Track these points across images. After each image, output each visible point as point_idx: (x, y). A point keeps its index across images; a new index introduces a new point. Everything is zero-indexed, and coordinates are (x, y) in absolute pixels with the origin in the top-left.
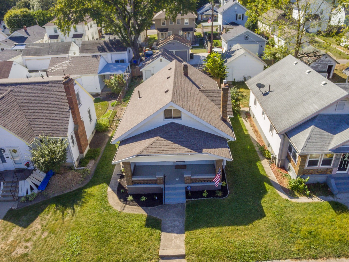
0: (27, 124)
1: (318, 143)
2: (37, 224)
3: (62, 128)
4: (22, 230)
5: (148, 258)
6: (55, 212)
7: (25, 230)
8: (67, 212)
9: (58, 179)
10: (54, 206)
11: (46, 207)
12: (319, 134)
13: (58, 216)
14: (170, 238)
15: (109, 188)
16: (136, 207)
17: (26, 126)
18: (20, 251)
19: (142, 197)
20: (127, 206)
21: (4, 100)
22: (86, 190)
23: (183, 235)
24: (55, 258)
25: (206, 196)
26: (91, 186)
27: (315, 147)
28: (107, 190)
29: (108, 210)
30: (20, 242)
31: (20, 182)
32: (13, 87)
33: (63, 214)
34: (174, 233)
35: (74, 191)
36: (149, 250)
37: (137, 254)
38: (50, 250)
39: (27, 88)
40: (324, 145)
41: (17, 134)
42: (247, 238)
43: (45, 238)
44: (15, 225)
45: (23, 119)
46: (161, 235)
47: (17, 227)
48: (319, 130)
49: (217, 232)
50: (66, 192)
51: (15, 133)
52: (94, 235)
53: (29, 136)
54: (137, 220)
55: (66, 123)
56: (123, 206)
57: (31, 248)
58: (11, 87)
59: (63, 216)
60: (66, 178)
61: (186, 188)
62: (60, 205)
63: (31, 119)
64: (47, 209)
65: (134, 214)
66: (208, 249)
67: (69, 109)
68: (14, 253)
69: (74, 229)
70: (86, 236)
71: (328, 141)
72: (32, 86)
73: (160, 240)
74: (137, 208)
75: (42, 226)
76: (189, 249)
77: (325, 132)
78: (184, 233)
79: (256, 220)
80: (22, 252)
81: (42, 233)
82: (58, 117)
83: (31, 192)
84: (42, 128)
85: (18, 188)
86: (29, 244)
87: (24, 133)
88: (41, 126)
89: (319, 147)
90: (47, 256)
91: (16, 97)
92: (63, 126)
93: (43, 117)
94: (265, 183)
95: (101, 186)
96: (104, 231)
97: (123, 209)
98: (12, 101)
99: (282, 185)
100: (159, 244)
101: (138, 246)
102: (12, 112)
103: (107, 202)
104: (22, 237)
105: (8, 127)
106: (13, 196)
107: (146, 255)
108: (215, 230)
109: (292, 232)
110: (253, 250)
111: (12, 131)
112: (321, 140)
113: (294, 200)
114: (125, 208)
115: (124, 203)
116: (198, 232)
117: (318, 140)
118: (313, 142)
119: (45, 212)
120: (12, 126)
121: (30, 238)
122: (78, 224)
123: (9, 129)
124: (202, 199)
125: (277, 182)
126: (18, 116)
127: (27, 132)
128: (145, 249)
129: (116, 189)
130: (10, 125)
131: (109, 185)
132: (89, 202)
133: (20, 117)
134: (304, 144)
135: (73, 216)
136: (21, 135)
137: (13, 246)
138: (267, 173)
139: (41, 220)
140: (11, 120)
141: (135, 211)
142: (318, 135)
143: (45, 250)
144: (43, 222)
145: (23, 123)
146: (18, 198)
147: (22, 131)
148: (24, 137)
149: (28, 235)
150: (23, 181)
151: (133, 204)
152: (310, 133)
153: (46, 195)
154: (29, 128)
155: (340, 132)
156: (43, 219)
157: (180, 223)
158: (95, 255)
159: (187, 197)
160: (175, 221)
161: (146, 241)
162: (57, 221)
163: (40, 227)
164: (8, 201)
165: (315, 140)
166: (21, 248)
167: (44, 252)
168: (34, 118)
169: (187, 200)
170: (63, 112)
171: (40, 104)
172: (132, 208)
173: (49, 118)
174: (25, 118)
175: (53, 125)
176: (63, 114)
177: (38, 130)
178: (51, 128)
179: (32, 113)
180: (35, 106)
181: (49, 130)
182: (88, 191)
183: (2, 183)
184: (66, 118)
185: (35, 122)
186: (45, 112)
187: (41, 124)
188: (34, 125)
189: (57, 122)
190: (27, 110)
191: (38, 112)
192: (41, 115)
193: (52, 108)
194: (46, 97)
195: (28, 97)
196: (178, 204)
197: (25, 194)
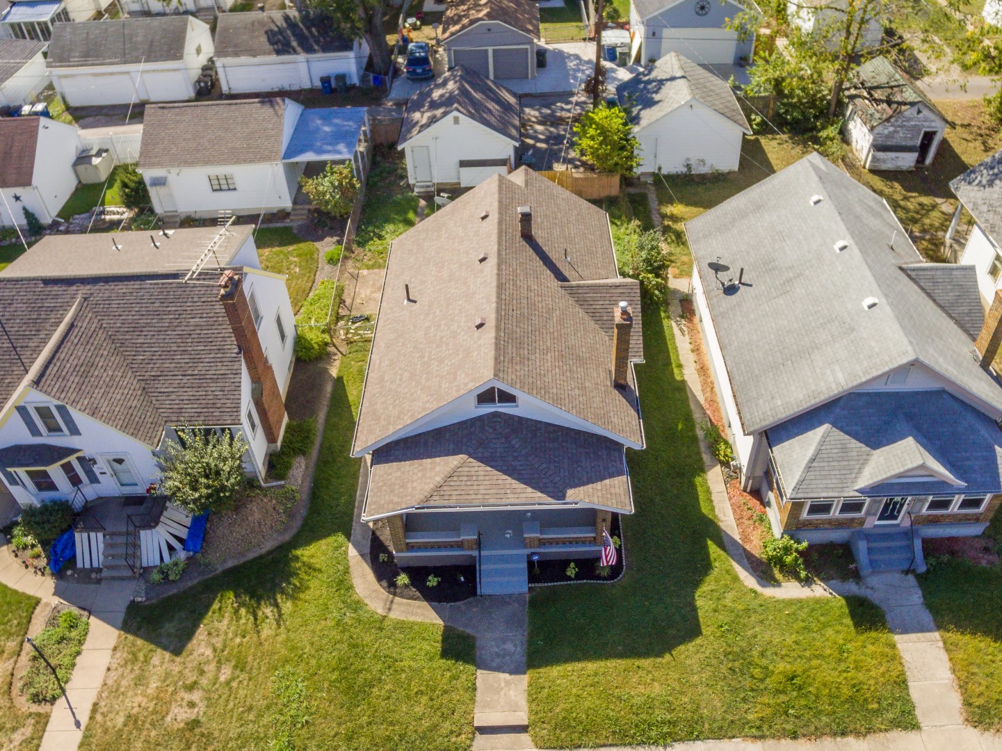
0: (139, 392)
1: (832, 473)
2: (201, 645)
3: (226, 401)
4: (173, 661)
5: (452, 732)
6: (236, 611)
7: (178, 659)
8: (263, 613)
9: (230, 524)
10: (231, 595)
11: (214, 599)
12: (839, 446)
13: (244, 624)
14: (496, 685)
15: (350, 546)
16: (417, 603)
17: (138, 397)
18: (179, 715)
19: (430, 578)
20: (397, 599)
21: (75, 334)
22: (299, 552)
23: (523, 676)
24: (257, 731)
25: (573, 576)
26: (308, 542)
27: (824, 482)
28: (346, 553)
29: (355, 611)
30: (175, 692)
31: (143, 533)
32: (89, 287)
33: (256, 619)
34: (504, 672)
35: (269, 553)
36: (453, 714)
37: (427, 724)
38: (243, 712)
39: (124, 291)
40: (847, 476)
41: (123, 428)
42: (657, 689)
43: (228, 683)
44: (152, 647)
45: (127, 379)
46: (476, 678)
47: (159, 651)
48: (839, 438)
49: (596, 674)
50: (251, 556)
51: (119, 427)
52: (334, 677)
53: (149, 425)
54: (424, 639)
55: (233, 388)
56: (386, 600)
57: (202, 707)
58: (82, 287)
59: (256, 625)
60: (247, 520)
61: (529, 556)
62: (245, 594)
63: (145, 378)
64: (216, 606)
65: (414, 623)
66: (574, 715)
67: (236, 351)
68: (168, 719)
69: (287, 661)
70: (316, 678)
71: (858, 467)
72: (137, 284)
73: (475, 689)
74: (419, 607)
75: (215, 650)
76: (537, 713)
77: (854, 441)
78: (524, 673)
79: (681, 643)
80: (186, 715)
81: (219, 669)
82: (213, 372)
83: (170, 555)
84: (178, 402)
85: (140, 546)
86: (196, 696)
87: (137, 419)
88: (173, 397)
89: (833, 481)
90: (241, 726)
91: (99, 318)
92: (228, 397)
93: (176, 373)
94: (709, 542)
95: (331, 539)
96: (353, 667)
97: (390, 609)
98: (92, 329)
99: (747, 547)
100: (473, 700)
101: (430, 703)
102: (100, 364)
103: (351, 588)
104: (176, 679)
105: (101, 414)
106: (132, 567)
107: (447, 726)
108: (591, 666)
109: (752, 677)
110: (669, 717)
111: (111, 422)
112: (840, 464)
113: (769, 592)
114: (394, 606)
115: (389, 592)
116: (555, 671)
117: (833, 464)
118: (822, 468)
119: (214, 613)
120: (108, 410)
121: (195, 683)
122: (293, 648)
123: (103, 418)
124: (565, 583)
125: (737, 537)
126: (116, 373)
127: (143, 417)
128: (445, 711)
129: (367, 550)
130: (104, 407)
131: (349, 540)
132: (308, 588)
133: (120, 374)
134: (800, 473)
135: (279, 626)
136: (132, 430)
137: (162, 702)
138: (717, 512)
139: (209, 634)
140: (103, 390)
141: (417, 614)
142: (836, 451)
143: (232, 710)
144: (214, 641)
145: (130, 392)
146: (142, 571)
147: (133, 417)
148: (140, 433)
149: (189, 674)
150: (148, 532)
151: (411, 594)
152: (819, 443)
153: (206, 565)
154: (145, 403)
155: (888, 444)
156: (213, 630)
157: (515, 645)
158: (339, 724)
159: (532, 578)
160: (504, 640)
161: (445, 692)
162: (244, 637)
163: (209, 652)
164: (122, 579)
165: (826, 464)
166: (181, 706)
167: (232, 717)
168: (153, 374)
169: (530, 585)
170: (224, 360)
171: (163, 337)
172: (409, 605)
173: (192, 375)
174: (130, 373)
175: (204, 393)
176: (225, 364)
177: (168, 406)
178: (198, 402)
179: (146, 361)
180: (152, 341)
181: (195, 406)
182: (302, 555)
183: (100, 535)
184: (232, 376)
185: (159, 386)
186: (179, 357)
187: (175, 390)
188: (155, 394)
189: (212, 385)
190: (133, 353)
191: (162, 357)
192: (172, 365)
193: (196, 348)
194: (177, 316)
195: (130, 317)
196: (510, 596)
197: (158, 562)
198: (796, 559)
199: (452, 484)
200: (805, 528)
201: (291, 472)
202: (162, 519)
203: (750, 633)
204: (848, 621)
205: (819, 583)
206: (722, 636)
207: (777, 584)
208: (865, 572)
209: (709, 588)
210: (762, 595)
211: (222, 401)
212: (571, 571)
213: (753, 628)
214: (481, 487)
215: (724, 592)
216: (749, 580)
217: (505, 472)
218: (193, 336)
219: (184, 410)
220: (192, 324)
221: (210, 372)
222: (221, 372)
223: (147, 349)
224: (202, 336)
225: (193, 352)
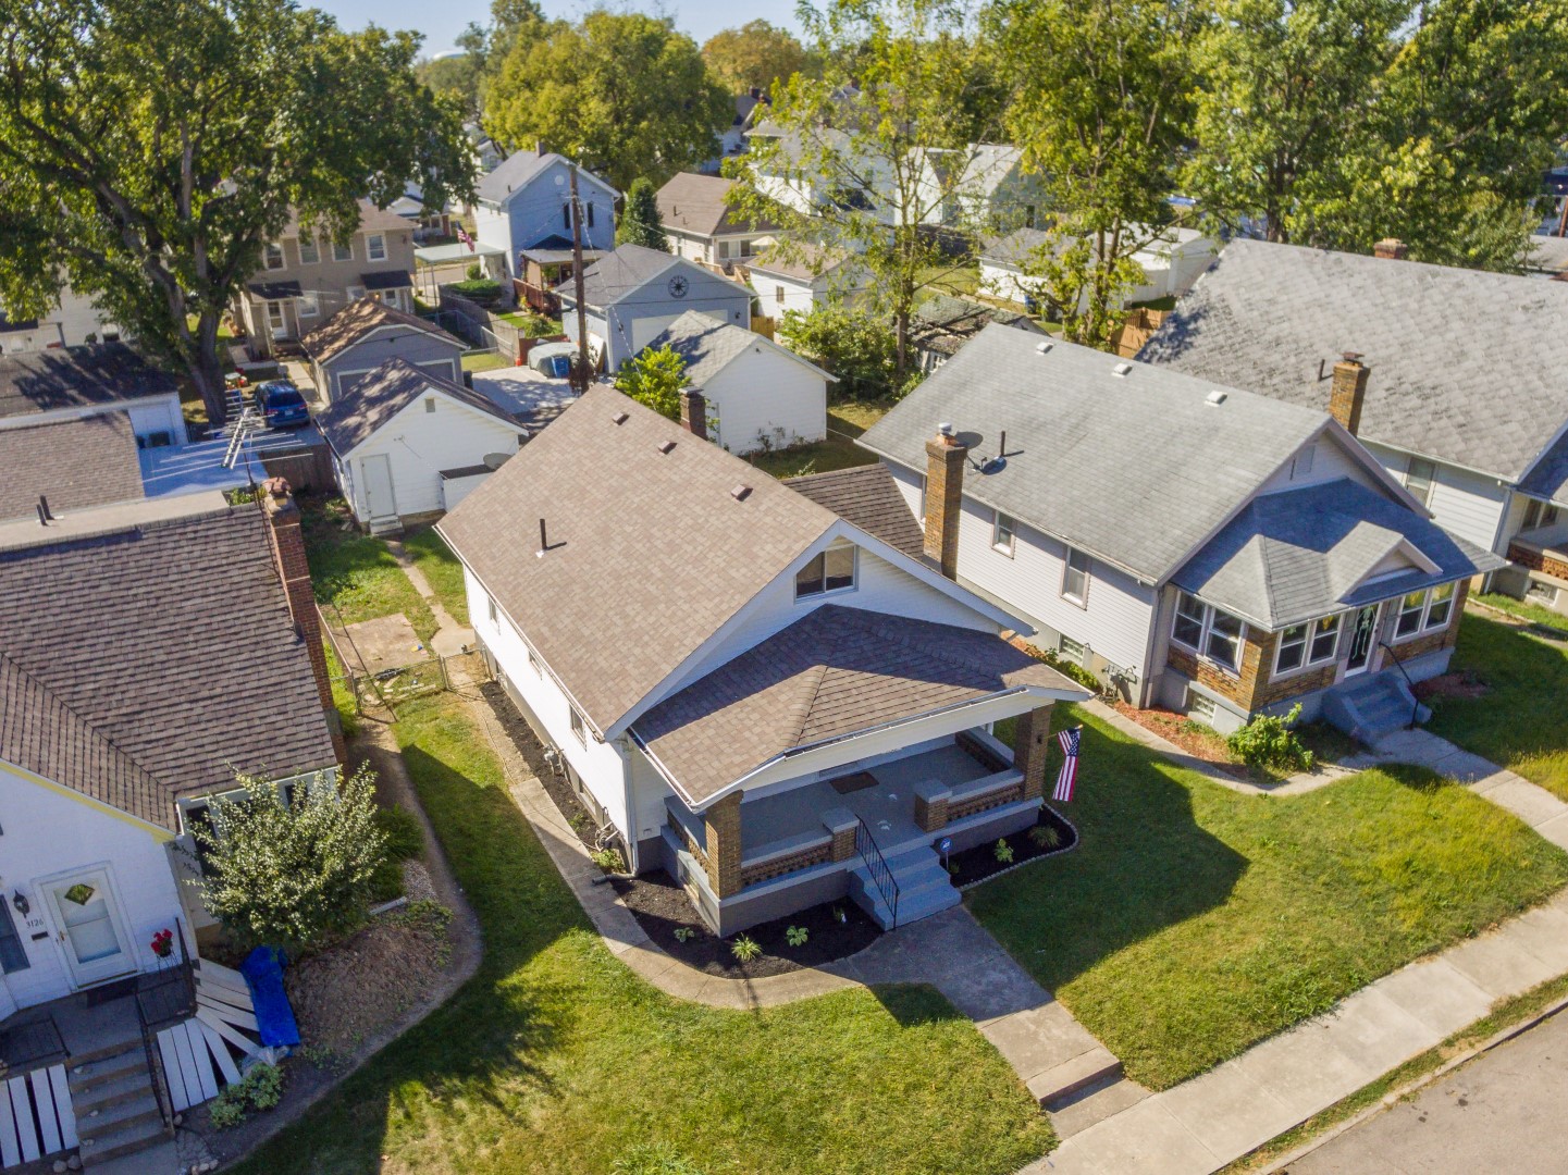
0: (104, 746)
1: (1300, 587)
3: (294, 730)
5: (1011, 1125)
6: (448, 1109)
8: (508, 1091)
10: (417, 1086)
11: (385, 1106)
12: (1287, 556)
13: (480, 1121)
14: (1022, 1031)
15: (607, 940)
16: (795, 974)
17: (105, 754)
19: (791, 931)
20: (755, 981)
22: (513, 981)
23: (1051, 1004)
25: (1011, 858)
26: (521, 961)
27: (1297, 599)
28: (607, 951)
29: (694, 1020)
31: (163, 1036)
33: (499, 1104)
34: (1018, 1010)
36: (991, 1096)
40: (1318, 588)
45: (72, 726)
46: (982, 1034)
48: (1280, 547)
49: (1161, 955)
50: (413, 1019)
52: (736, 1127)
53: (146, 798)
55: (304, 704)
56: (739, 987)
59: (508, 1114)
60: (382, 956)
61: (937, 845)
62: (449, 1077)
63: (109, 721)
64: (395, 1114)
65: (816, 1000)
67: (293, 638)
69: (621, 1140)
71: (1321, 575)
72: (53, 560)
73: (995, 1049)
74: (802, 978)
76: (1120, 1041)
78: (1052, 999)
82: (255, 684)
83: (239, 1066)
84: (192, 751)
87: (122, 787)
88: (180, 744)
89: (1307, 597)
92: (297, 721)
93: (176, 700)
94: (1157, 766)
96: (760, 1099)
97: (755, 998)
99: (1208, 758)
103: (657, 993)
105: (52, 772)
106: (156, 1116)
109: (1361, 883)
112: (1301, 575)
114: (759, 991)
115: (735, 977)
116: (1098, 974)
117: (1293, 577)
118: (1285, 585)
119: (399, 1127)
120: (62, 767)
122: (619, 1116)
124: (1004, 871)
125: (1183, 752)
126: (47, 716)
127: (130, 785)
128: (974, 1097)
129: (645, 937)
130: (53, 763)
131: (598, 935)
132: (574, 1020)
133: (55, 718)
135: (558, 1096)
136: (122, 803)
138: (1130, 735)
139: (415, 1164)
140: (37, 737)
141: (806, 989)
142: (1287, 562)
145: (88, 746)
146: (179, 1119)
147: (113, 783)
148: (139, 808)
150: (178, 1030)
151: (774, 964)
153: (329, 1061)
154: (122, 765)
155: (1338, 540)
156: (417, 1155)
157: (1004, 972)
160: (981, 971)
161: (953, 1070)
162: (494, 1141)
165: (1286, 579)
168: (124, 711)
169: (960, 889)
170: (271, 658)
171: (132, 642)
172: (780, 981)
173: (211, 698)
174: (72, 721)
175: (245, 724)
176: (275, 665)
177: (173, 764)
178: (237, 742)
179: (104, 691)
180: (108, 653)
181: (234, 750)
183: (58, 1072)
184: (297, 683)
185: (142, 731)
186: (175, 671)
187: (179, 731)
188: (140, 747)
189: (256, 707)
190: (71, 682)
191: (138, 678)
192: (162, 688)
193: (207, 650)
194: (153, 602)
195: (50, 619)
196: (938, 915)
197: (211, 1088)
198: (1290, 739)
199: (825, 707)
202: (199, 999)
203: (1307, 838)
204: (1405, 788)
205: (1332, 766)
206: (1278, 854)
207: (1284, 782)
209: (1207, 811)
210: (1277, 797)
211: (287, 731)
212: (1005, 853)
213: (1305, 833)
214: (873, 701)
215: (1231, 809)
218: (196, 630)
219: (209, 764)
220: (187, 609)
221: (248, 686)
222: (272, 681)
223: (99, 670)
224: (215, 626)
225: (202, 658)
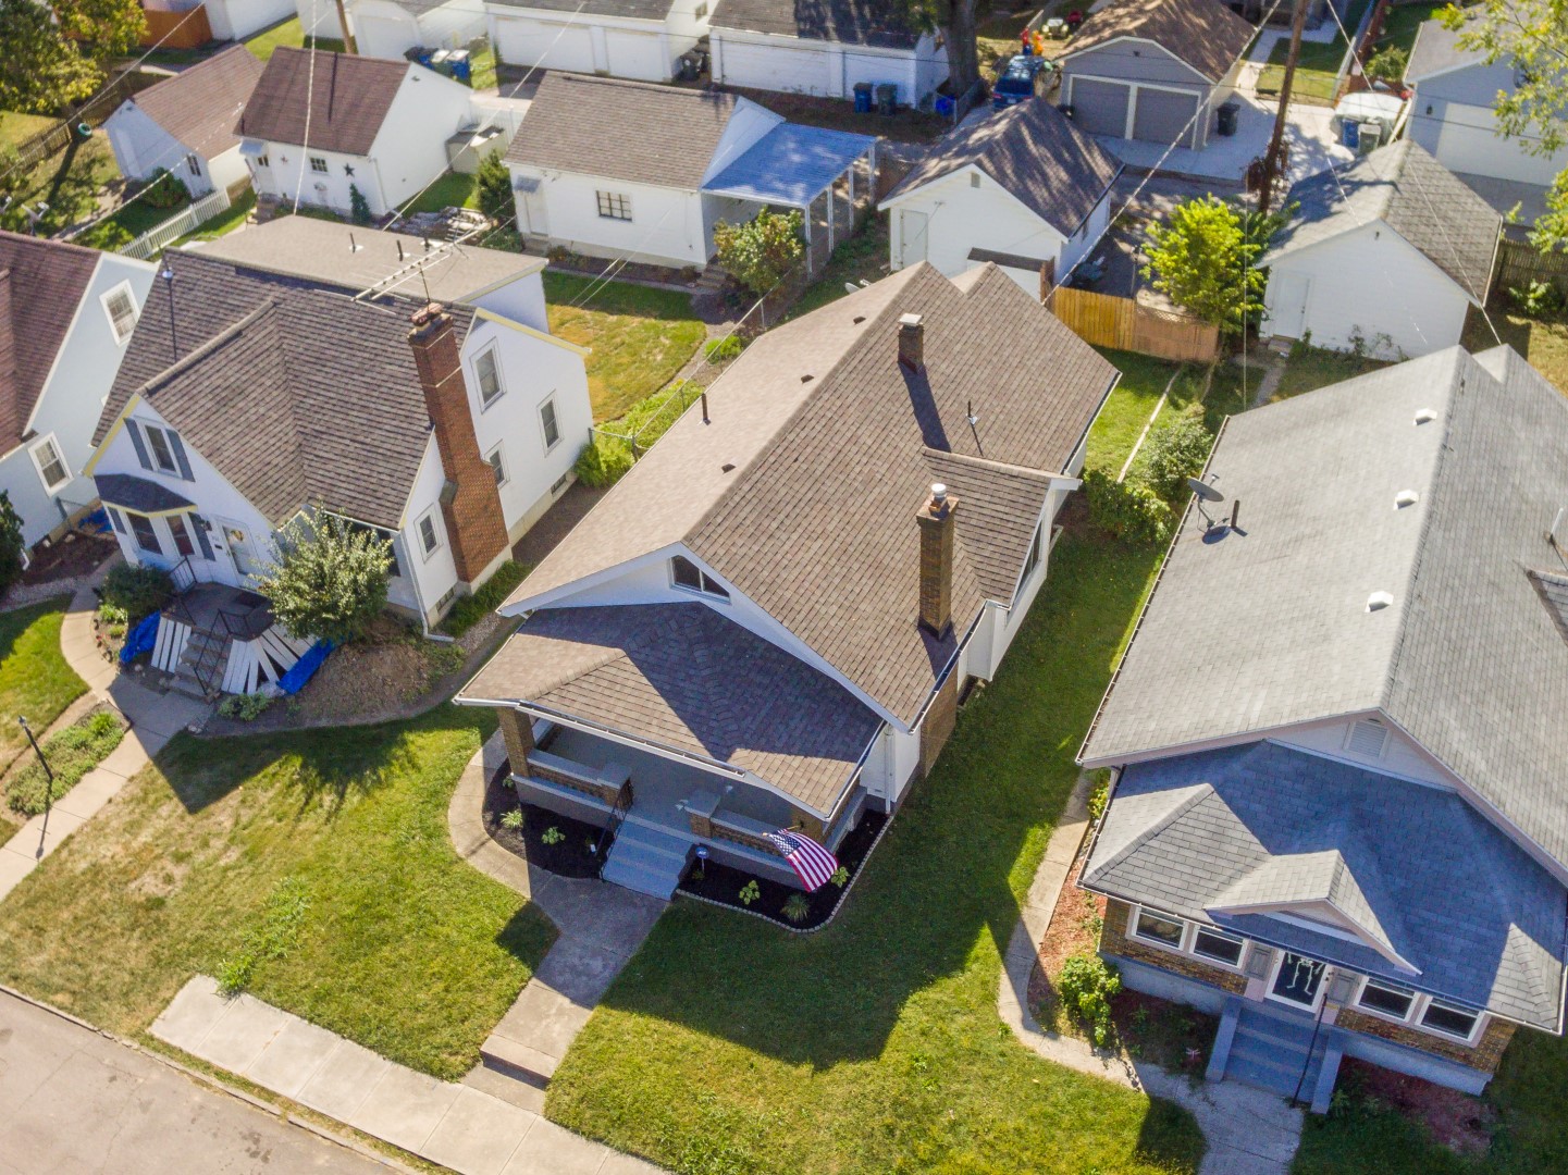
0: (292, 448)
1: (1178, 867)
2: (224, 813)
3: (389, 491)
4: (182, 818)
5: (448, 1045)
6: (292, 784)
7: (190, 819)
8: (321, 799)
9: (345, 667)
10: (297, 762)
11: (275, 760)
12: (1212, 828)
13: (291, 804)
14: (544, 1008)
15: (480, 751)
16: (515, 857)
17: (286, 454)
18: (150, 885)
19: (551, 830)
20: (492, 843)
21: (237, 346)
22: (410, 737)
23: (586, 1011)
24: (220, 944)
25: (747, 901)
26: (429, 728)
27: (1157, 877)
28: (469, 758)
29: (430, 837)
30: (158, 857)
31: (235, 642)
32: (284, 289)
33: (307, 803)
34: (566, 995)
35: (378, 726)
36: (463, 1021)
37: (422, 1021)
38: (219, 913)
39: (323, 305)
40: (1202, 882)
41: (243, 488)
42: (758, 1109)
43: (226, 869)
44: (171, 792)
45: (283, 426)
46: (523, 988)
47: (176, 799)
48: (1218, 813)
49: (684, 1048)
51: (238, 483)
52: (348, 911)
53: (284, 495)
54: (489, 907)
55: (405, 476)
56: (477, 839)
57: (179, 885)
58: (277, 288)
59: (302, 811)
60: (370, 670)
61: (694, 847)
62: (315, 767)
63: (306, 431)
64: (272, 769)
65: (492, 883)
66: (617, 1092)
67: (427, 424)
68: (133, 886)
69: (306, 869)
70: (325, 905)
71: (1229, 872)
73: (512, 1002)
75: (236, 824)
76: (570, 1067)
77: (1243, 827)
78: (590, 1007)
80: (155, 890)
81: (227, 848)
82: (389, 446)
83: (257, 686)
84: (332, 475)
85: (227, 660)
86: (179, 872)
87: (270, 482)
88: (329, 467)
89: (1173, 882)
90: (206, 928)
91: (282, 334)
92: (395, 486)
93: (345, 435)
94: (985, 930)
95: (459, 734)
96: (378, 908)
97: (474, 852)
98: (266, 347)
99: (1043, 960)
100: (500, 1015)
101: (442, 995)
102: (253, 395)
103: (446, 806)
104: (172, 841)
105: (221, 458)
106: (205, 685)
107: (445, 1035)
108: (684, 1035)
110: (748, 1154)
111: (229, 474)
112: (1200, 857)
113: (1031, 1040)
114: (482, 851)
115: (488, 830)
117: (1187, 853)
118: (1164, 854)
119: (264, 777)
120: (233, 456)
121: (189, 855)
122: (325, 856)
123: (221, 466)
124: (730, 907)
125: (1038, 939)
126: (271, 413)
127: (281, 481)
128: (455, 1012)
129: (497, 765)
130: (230, 452)
132: (391, 786)
133: (275, 416)
134: (1120, 849)
135: (328, 820)
136: (254, 494)
137: (142, 861)
139: (243, 802)
140: (239, 429)
141: (504, 873)
142: (1202, 833)
143: (207, 905)
144: (242, 812)
145: (278, 444)
146: (217, 694)
147: (266, 477)
148: (266, 501)
149: (190, 841)
150: (242, 643)
151: (515, 842)
152: (1177, 811)
153: (293, 714)
154: (292, 465)
155: (1299, 851)
156: (250, 799)
157: (605, 966)
158: (318, 975)
159: (687, 882)
160: (595, 953)
161: (470, 988)
162: (280, 820)
163: (228, 824)
164: (190, 696)
165: (1174, 849)
166: (156, 875)
167: (203, 912)
168: (317, 428)
169: (678, 891)
170: (408, 432)
171: (346, 380)
172: (502, 856)
173: (362, 443)
174: (290, 419)
175: (367, 472)
176: (407, 438)
177: (319, 478)
178: (357, 482)
179: (316, 409)
180: (332, 383)
181: (352, 487)
182: (413, 742)
183: (188, 629)
184: (410, 458)
185: (319, 446)
186: (355, 413)
187: (335, 457)
188: (311, 457)
189: (381, 463)
190: (304, 393)
191: (337, 409)
192: (344, 423)
193: (379, 407)
194: (372, 357)
195: (318, 343)
196: (644, 896)
197: (240, 691)
198: (1098, 1003)
199: (584, 685)
200: (1139, 959)
201: (473, 629)
202: (267, 633)
203: (955, 1087)
204: (1131, 1136)
205: (1126, 1059)
206: (908, 1074)
207: (1052, 1032)
208: (1214, 1070)
209: (938, 996)
210: (1015, 1039)
211: (385, 490)
212: (749, 893)
213: (965, 1082)
214: (620, 704)
215: (957, 1012)
216: (1009, 1008)
217: (663, 693)
218: (383, 390)
219: (335, 489)
220: (387, 372)
221: (385, 446)
222: (399, 449)
223: (322, 392)
224: (393, 392)
225: (374, 412)
